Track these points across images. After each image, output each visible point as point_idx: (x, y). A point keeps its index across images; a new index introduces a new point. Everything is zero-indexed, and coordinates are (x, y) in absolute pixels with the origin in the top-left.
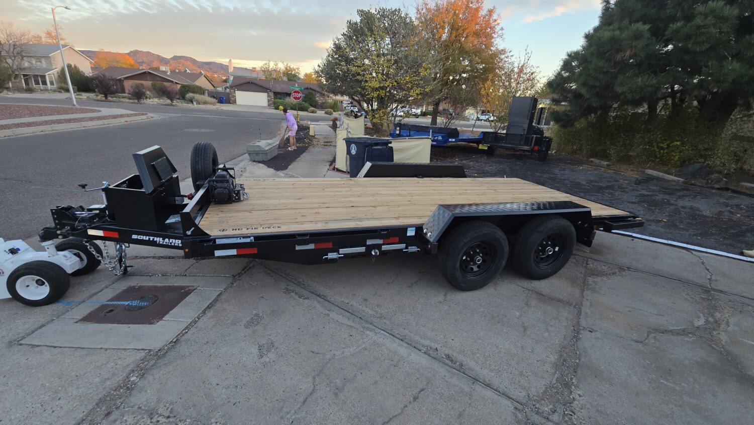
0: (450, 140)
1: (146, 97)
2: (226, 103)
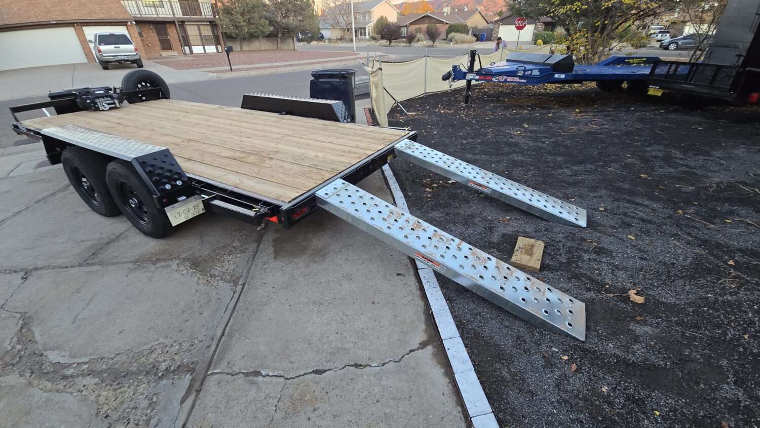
1: (418, 40)
2: (486, 41)
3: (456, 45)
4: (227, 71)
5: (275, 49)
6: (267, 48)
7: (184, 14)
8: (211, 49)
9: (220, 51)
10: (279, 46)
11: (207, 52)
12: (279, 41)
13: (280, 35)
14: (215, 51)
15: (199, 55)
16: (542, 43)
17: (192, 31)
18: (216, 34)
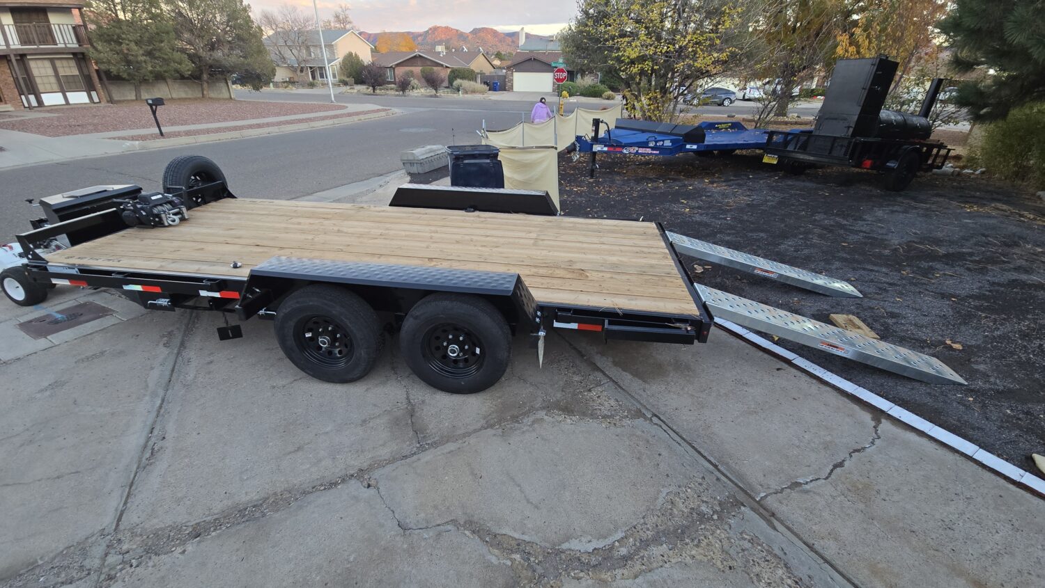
0: (688, 146)
1: (413, 88)
2: (500, 90)
3: (466, 95)
4: (153, 137)
5: (199, 98)
6: (183, 95)
7: (23, 42)
8: (79, 98)
9: (96, 100)
10: (205, 92)
11: (71, 102)
12: (205, 85)
13: (205, 76)
14: (87, 100)
15: (54, 109)
16: (568, 95)
17: (40, 70)
18: (86, 72)
